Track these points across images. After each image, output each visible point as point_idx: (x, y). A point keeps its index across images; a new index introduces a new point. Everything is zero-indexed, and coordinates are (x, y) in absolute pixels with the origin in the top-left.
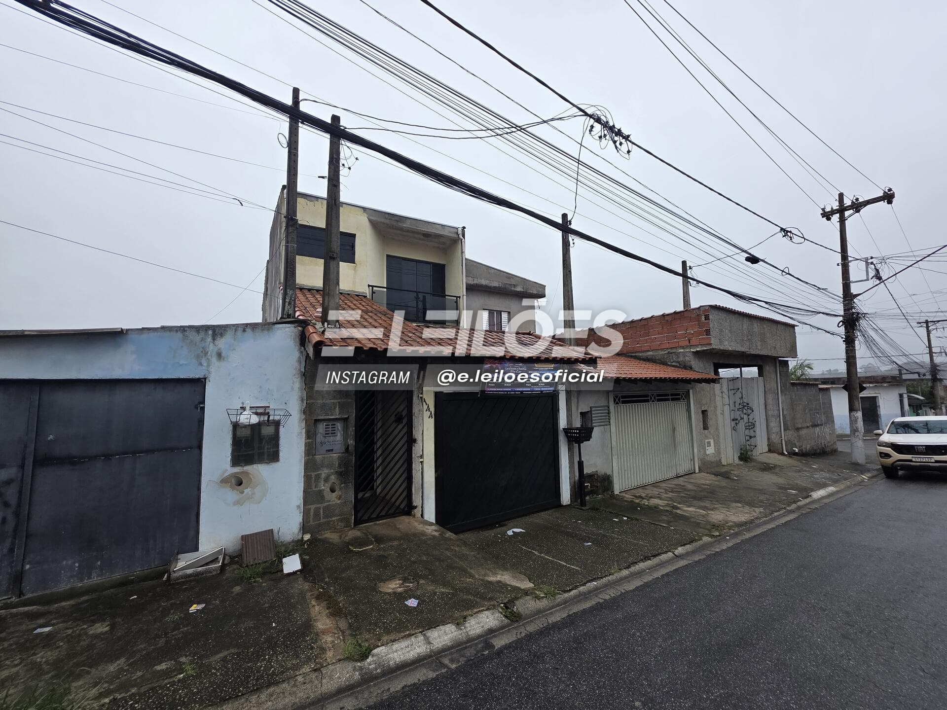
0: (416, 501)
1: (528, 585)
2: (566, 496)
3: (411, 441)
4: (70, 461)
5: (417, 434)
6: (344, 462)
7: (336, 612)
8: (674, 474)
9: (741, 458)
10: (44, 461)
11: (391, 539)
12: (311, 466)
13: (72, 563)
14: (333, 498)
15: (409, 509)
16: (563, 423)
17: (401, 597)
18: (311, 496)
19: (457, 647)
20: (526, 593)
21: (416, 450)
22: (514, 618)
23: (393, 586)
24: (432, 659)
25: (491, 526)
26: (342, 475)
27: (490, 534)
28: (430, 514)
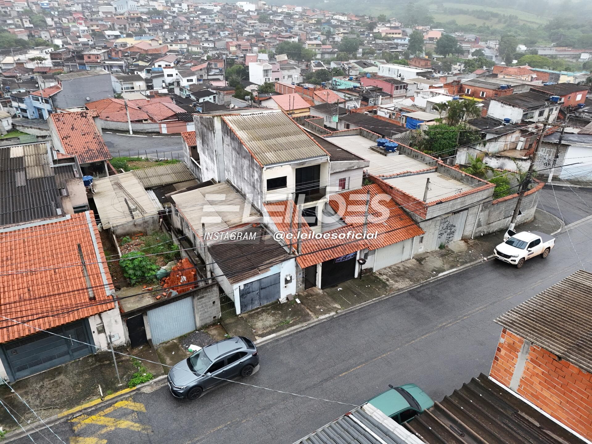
0: (317, 284)
1: (340, 307)
2: (356, 276)
3: (316, 272)
4: (264, 288)
5: (317, 271)
6: (303, 280)
7: (311, 311)
8: (400, 261)
9: (439, 248)
10: (262, 289)
11: (314, 295)
12: (297, 282)
13: (266, 301)
14: (301, 287)
15: (315, 285)
16: (358, 258)
17: (320, 309)
18: (297, 287)
19: (329, 317)
20: (339, 309)
21: (317, 274)
22: (337, 313)
23: (318, 307)
24: (326, 318)
25: (334, 286)
26: (303, 282)
27: (333, 289)
28: (320, 287)
